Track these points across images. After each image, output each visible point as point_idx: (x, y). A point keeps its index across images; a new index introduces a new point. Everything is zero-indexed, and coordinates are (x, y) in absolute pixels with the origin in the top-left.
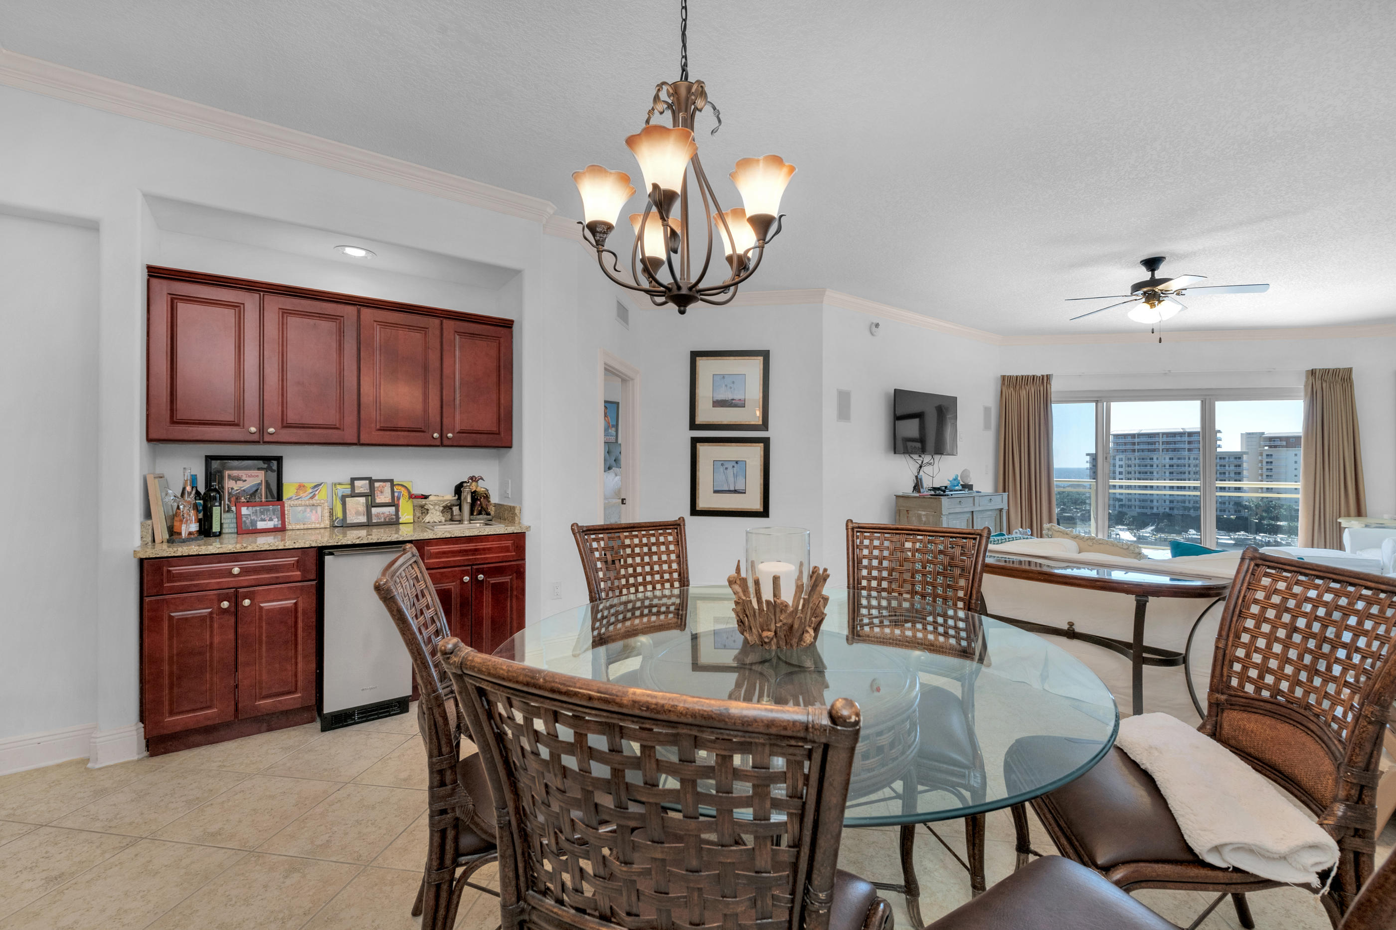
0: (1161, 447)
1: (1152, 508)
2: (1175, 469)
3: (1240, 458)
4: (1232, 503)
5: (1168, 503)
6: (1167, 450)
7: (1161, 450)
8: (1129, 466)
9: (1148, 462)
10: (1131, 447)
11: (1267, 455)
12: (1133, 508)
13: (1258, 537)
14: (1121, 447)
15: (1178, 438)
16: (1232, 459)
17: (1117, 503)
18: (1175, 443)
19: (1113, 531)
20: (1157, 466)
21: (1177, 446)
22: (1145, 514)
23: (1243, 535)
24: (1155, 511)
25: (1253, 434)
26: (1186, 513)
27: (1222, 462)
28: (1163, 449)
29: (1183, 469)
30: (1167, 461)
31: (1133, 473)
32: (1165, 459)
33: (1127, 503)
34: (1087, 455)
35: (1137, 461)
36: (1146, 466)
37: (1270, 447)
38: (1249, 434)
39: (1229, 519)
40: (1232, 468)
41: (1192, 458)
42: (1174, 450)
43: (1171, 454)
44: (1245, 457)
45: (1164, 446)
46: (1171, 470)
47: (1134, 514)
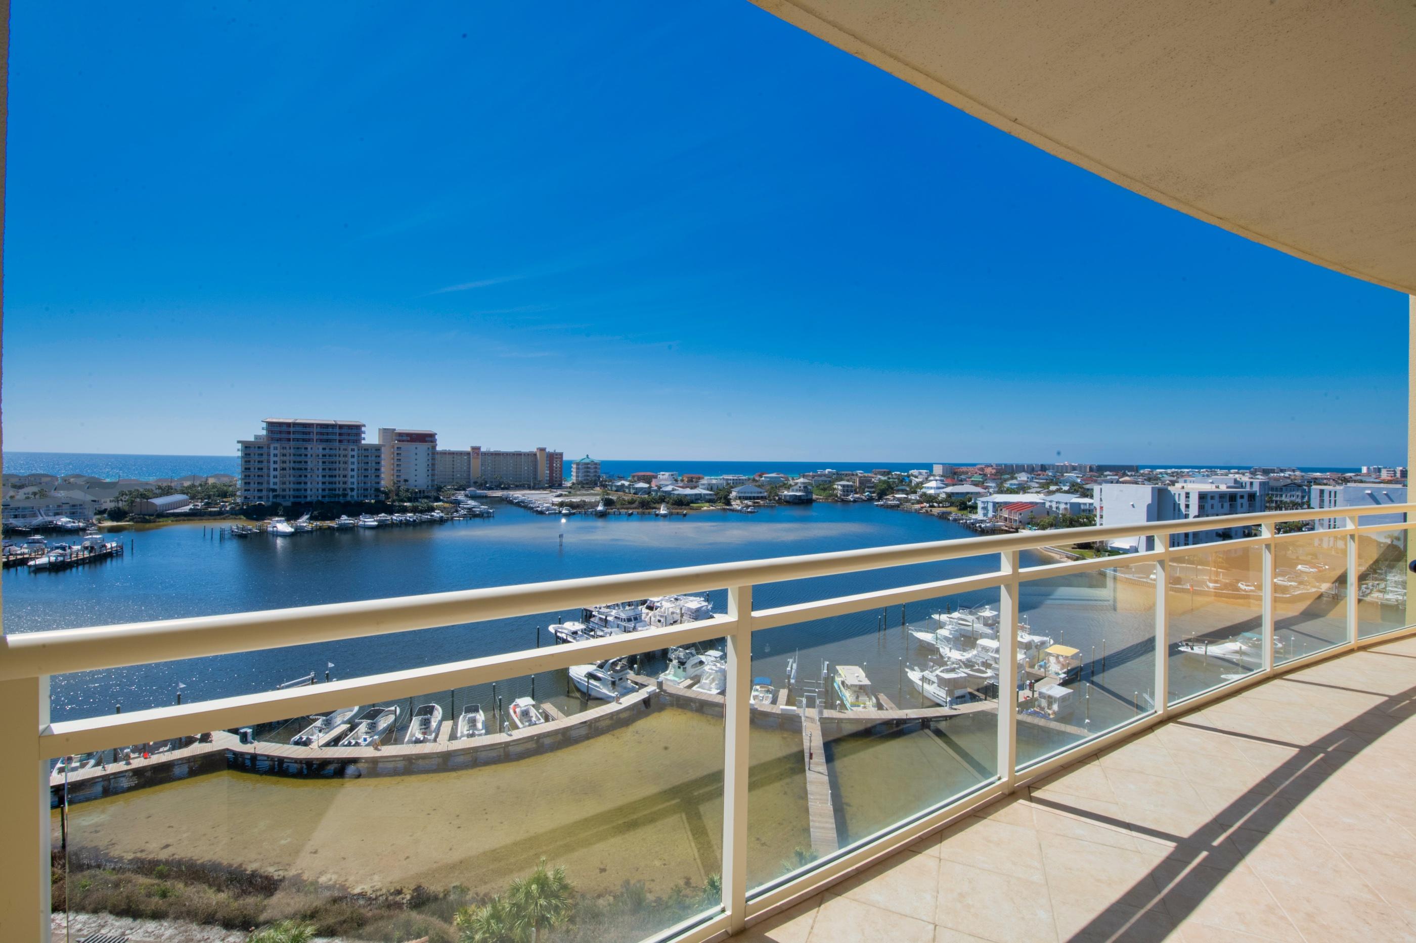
0: (315, 437)
1: (306, 497)
2: (327, 459)
3: (379, 450)
4: (373, 489)
5: (320, 491)
6: (321, 441)
7: (315, 441)
8: (284, 455)
9: (303, 451)
10: (284, 436)
11: (398, 448)
12: (287, 497)
13: (394, 518)
14: (278, 436)
15: (330, 430)
16: (374, 451)
17: (271, 494)
18: (328, 434)
19: (270, 523)
20: (312, 456)
21: (330, 437)
22: (299, 503)
23: (384, 516)
24: (309, 499)
25: (388, 429)
26: (337, 499)
27: (366, 453)
28: (317, 440)
29: (334, 459)
30: (321, 451)
31: (288, 462)
32: (318, 449)
33: (281, 493)
34: (239, 442)
35: (292, 451)
36: (301, 455)
37: (399, 441)
38: (385, 429)
39: (370, 504)
40: (373, 458)
41: (342, 449)
42: (327, 441)
43: (324, 445)
44: (383, 449)
45: (318, 437)
46: (324, 460)
47: (288, 504)
